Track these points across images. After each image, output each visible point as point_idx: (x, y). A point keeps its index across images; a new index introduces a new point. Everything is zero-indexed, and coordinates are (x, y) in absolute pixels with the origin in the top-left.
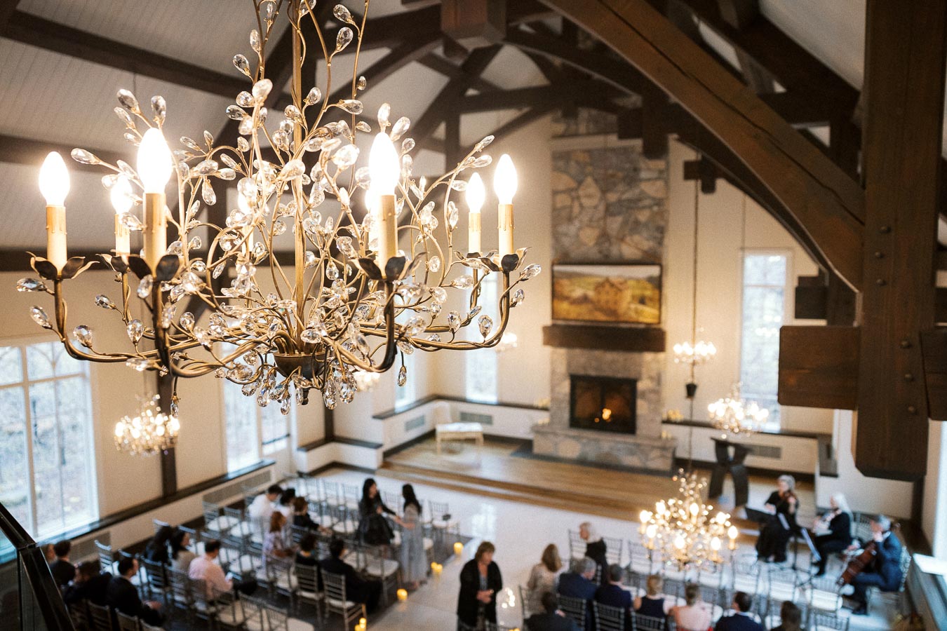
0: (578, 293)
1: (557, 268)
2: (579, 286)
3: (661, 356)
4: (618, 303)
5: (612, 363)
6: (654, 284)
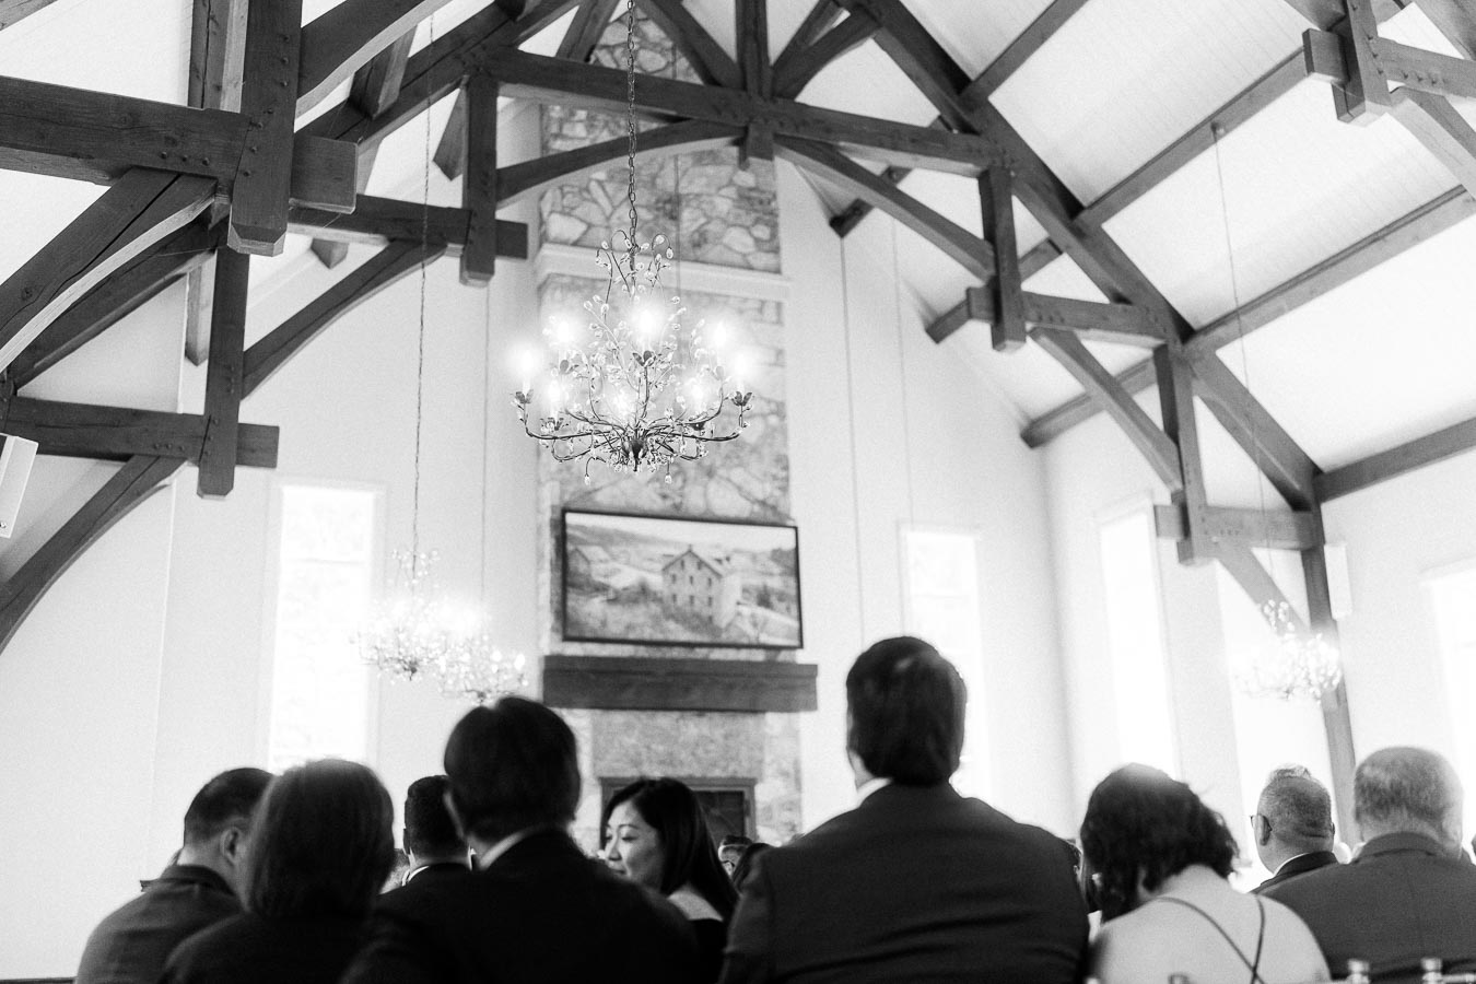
0: (625, 578)
1: (571, 518)
2: (628, 563)
4: (714, 603)
5: (697, 745)
6: (785, 566)
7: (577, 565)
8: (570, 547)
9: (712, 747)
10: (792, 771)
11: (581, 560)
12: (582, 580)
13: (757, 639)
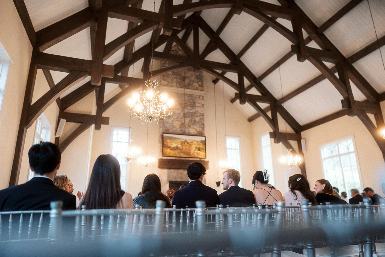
1: (164, 135)
2: (175, 143)
4: (190, 150)
8: (164, 140)
11: (166, 142)
12: (166, 146)
13: (198, 156)
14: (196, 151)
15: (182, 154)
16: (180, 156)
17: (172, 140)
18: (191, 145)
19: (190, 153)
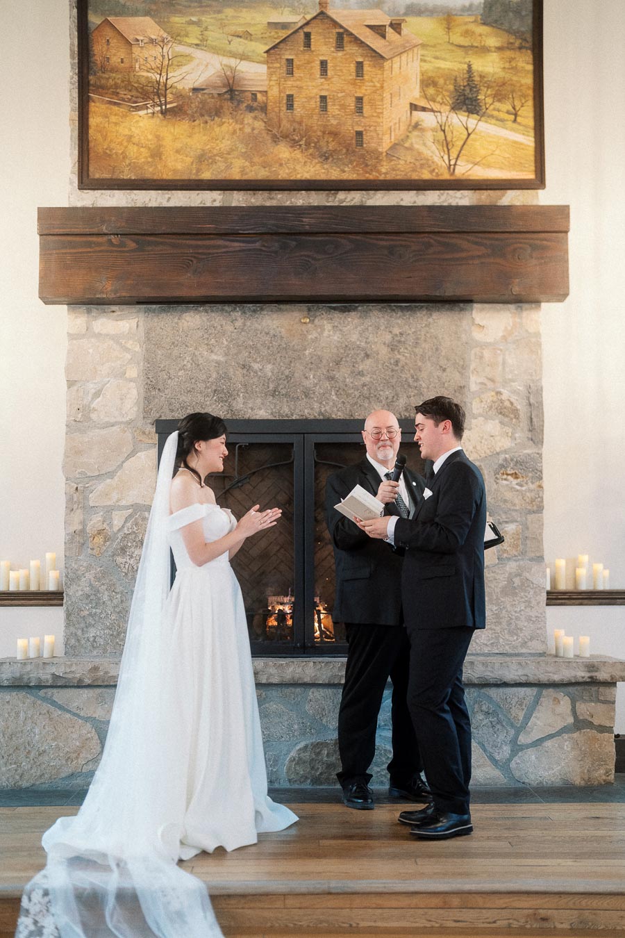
3: (548, 315)
4: (367, 109)
5: (338, 363)
6: (516, 33)
7: (107, 51)
8: (94, 19)
9: (366, 365)
10: (521, 406)
11: (114, 42)
12: (118, 77)
13: (451, 168)
14: (428, 119)
15: (283, 151)
16: (261, 174)
17: (177, 20)
18: (377, 57)
19: (370, 142)
